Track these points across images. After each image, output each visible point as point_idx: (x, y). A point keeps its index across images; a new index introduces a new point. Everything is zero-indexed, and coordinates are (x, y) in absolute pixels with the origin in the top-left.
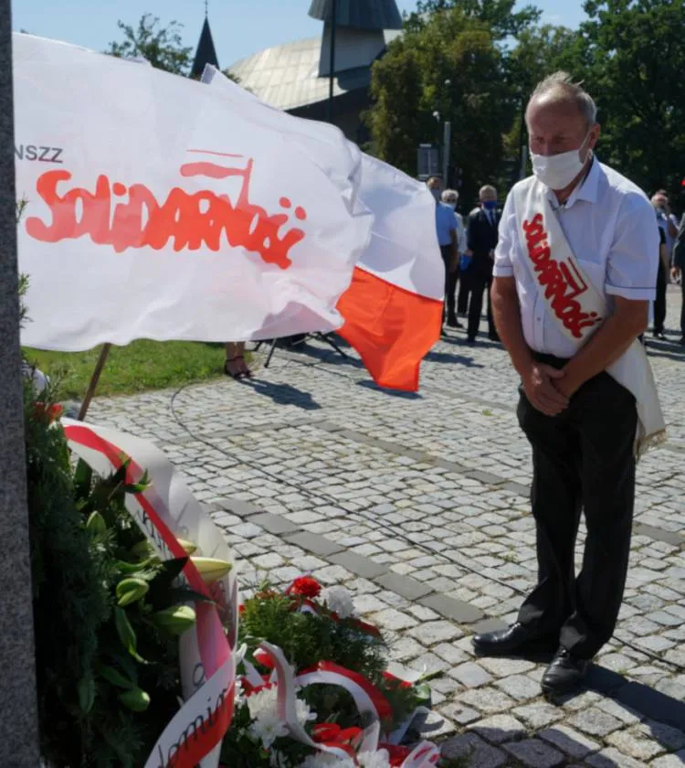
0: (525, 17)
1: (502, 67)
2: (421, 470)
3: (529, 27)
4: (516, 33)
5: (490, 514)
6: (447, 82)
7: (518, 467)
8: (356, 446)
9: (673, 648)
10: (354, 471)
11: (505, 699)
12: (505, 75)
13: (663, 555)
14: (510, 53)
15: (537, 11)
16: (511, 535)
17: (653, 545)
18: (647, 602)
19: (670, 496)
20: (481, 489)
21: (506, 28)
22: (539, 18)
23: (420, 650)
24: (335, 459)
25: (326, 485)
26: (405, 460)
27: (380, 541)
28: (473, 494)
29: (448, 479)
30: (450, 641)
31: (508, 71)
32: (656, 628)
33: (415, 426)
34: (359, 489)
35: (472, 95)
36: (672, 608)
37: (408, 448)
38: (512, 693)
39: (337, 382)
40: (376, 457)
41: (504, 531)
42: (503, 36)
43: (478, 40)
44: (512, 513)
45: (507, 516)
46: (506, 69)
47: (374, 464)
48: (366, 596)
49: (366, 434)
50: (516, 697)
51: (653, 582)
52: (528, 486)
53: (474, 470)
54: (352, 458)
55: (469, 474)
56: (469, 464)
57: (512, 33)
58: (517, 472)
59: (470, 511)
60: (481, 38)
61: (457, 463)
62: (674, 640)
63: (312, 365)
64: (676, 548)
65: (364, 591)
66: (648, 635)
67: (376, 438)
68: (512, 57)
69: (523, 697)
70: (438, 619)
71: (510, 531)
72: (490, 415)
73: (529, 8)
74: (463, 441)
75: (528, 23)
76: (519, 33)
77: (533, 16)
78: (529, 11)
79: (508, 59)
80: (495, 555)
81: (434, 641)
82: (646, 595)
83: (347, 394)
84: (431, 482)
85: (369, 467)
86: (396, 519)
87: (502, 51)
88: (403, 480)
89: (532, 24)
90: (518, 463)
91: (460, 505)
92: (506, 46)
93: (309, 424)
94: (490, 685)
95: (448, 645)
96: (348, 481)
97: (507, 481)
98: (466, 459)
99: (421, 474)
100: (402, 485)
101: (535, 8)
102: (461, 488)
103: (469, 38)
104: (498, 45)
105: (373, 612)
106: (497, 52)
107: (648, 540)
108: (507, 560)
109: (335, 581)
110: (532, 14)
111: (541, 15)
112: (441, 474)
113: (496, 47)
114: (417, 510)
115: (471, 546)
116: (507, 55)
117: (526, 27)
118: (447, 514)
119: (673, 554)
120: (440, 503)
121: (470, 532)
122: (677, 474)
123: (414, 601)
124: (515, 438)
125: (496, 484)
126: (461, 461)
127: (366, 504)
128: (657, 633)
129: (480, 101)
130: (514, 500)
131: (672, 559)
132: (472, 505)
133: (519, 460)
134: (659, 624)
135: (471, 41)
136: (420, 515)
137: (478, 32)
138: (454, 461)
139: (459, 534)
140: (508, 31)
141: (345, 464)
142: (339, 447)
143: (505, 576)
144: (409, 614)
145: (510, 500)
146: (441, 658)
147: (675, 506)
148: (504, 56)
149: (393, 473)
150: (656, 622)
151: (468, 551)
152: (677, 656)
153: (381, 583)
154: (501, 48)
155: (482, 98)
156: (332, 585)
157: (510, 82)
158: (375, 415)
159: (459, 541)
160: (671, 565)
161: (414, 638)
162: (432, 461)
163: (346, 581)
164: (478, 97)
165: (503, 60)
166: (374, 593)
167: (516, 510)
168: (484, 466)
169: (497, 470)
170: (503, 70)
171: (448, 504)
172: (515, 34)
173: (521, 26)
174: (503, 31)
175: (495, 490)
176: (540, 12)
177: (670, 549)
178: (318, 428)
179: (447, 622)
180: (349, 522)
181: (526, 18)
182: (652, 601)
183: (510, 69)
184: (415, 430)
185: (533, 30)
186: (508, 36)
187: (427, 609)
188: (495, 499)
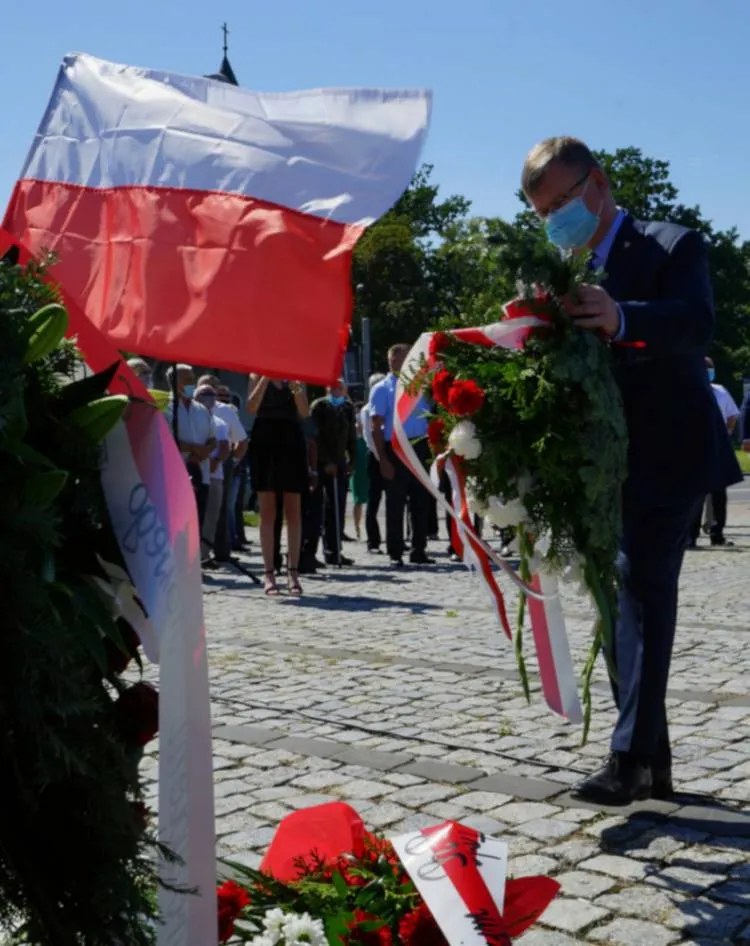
0: (450, 209)
1: (427, 269)
2: (376, 669)
3: (456, 220)
4: (441, 227)
5: (473, 699)
6: (360, 286)
7: (501, 656)
8: (285, 655)
9: (730, 786)
10: (285, 677)
11: (527, 842)
12: (429, 279)
13: (698, 712)
14: (435, 251)
15: (465, 202)
16: (503, 713)
17: (683, 705)
18: (689, 752)
19: (694, 663)
20: (457, 678)
21: (428, 222)
22: (468, 210)
23: (404, 812)
24: (259, 669)
25: (248, 692)
26: (351, 662)
27: (332, 733)
28: (448, 683)
29: (411, 674)
30: (445, 800)
31: (434, 274)
32: (705, 772)
33: (360, 633)
34: (296, 691)
35: (392, 303)
36: (720, 754)
37: (355, 652)
38: (536, 835)
39: (249, 604)
40: (313, 663)
41: (494, 711)
42: (425, 232)
43: (394, 235)
44: (501, 695)
45: (496, 698)
46: (431, 271)
47: (310, 669)
48: (323, 772)
49: (297, 645)
50: (542, 839)
51: (692, 735)
52: (516, 671)
53: (444, 663)
54: (281, 666)
55: (437, 667)
56: (436, 659)
57: (435, 229)
58: (501, 660)
59: (447, 698)
60: (398, 233)
61: (422, 660)
62: (729, 780)
63: (214, 592)
64: (713, 705)
65: (317, 768)
66: (695, 779)
67: (311, 647)
68: (438, 257)
69: (551, 838)
70: (425, 783)
71: (501, 710)
72: (456, 616)
73: (455, 198)
74: (426, 640)
75: (454, 216)
76: (444, 228)
77: (460, 208)
78: (454, 203)
79: (434, 258)
80: (487, 731)
81: (423, 802)
82: (685, 747)
83: (264, 613)
84: (389, 678)
85: (305, 672)
86: (350, 713)
87: (426, 249)
88: (353, 679)
89: (459, 217)
90: (500, 653)
91: (432, 694)
92: (430, 244)
93: (218, 642)
94: (506, 832)
95: (441, 804)
96: (278, 687)
97: (489, 669)
98: (432, 655)
99: (376, 673)
100: (352, 684)
101: (462, 199)
102: (430, 680)
103: (383, 233)
104: (419, 242)
105: (333, 786)
106: (418, 250)
107: (678, 702)
108: (503, 735)
109: (278, 764)
110: (458, 206)
111: (470, 207)
112: (403, 670)
113: (417, 245)
114: (377, 703)
115: (454, 727)
116: (431, 254)
117: (452, 221)
118: (416, 703)
119: (710, 710)
120: (406, 695)
121: (451, 715)
122: (699, 644)
123: (388, 771)
124: (492, 632)
125: (477, 672)
126: (425, 657)
127: (307, 703)
128: (706, 776)
129: (403, 310)
130: (502, 683)
131: (710, 715)
132: (448, 693)
133: (503, 650)
134: (707, 769)
135: (386, 237)
136: (381, 707)
137: (395, 227)
138: (418, 657)
139: (436, 718)
140: (431, 226)
141: (272, 672)
142: (260, 659)
143: (503, 747)
144: (385, 782)
145: (497, 685)
146: (435, 816)
147: (702, 671)
148: (427, 255)
149: (339, 675)
150: (703, 767)
151: (451, 732)
152: (736, 792)
153: (341, 759)
154: (423, 246)
155: (404, 306)
156: (274, 767)
157: (437, 287)
158: (304, 628)
159: (436, 724)
160: (710, 719)
161: (396, 802)
162: (389, 660)
163: (292, 762)
164: (400, 303)
165: (426, 260)
166: (333, 769)
167: (506, 692)
168: (456, 658)
169: (476, 661)
170: (428, 273)
171: (417, 695)
172: (439, 230)
173: (446, 219)
174: (424, 226)
175: (475, 678)
176: (469, 203)
177: (704, 707)
178: (229, 644)
179: (435, 785)
180: (286, 722)
181: (452, 210)
182: (694, 751)
183: (436, 271)
184: (361, 637)
185: (461, 224)
186: (431, 232)
187: (408, 776)
188: (477, 684)
